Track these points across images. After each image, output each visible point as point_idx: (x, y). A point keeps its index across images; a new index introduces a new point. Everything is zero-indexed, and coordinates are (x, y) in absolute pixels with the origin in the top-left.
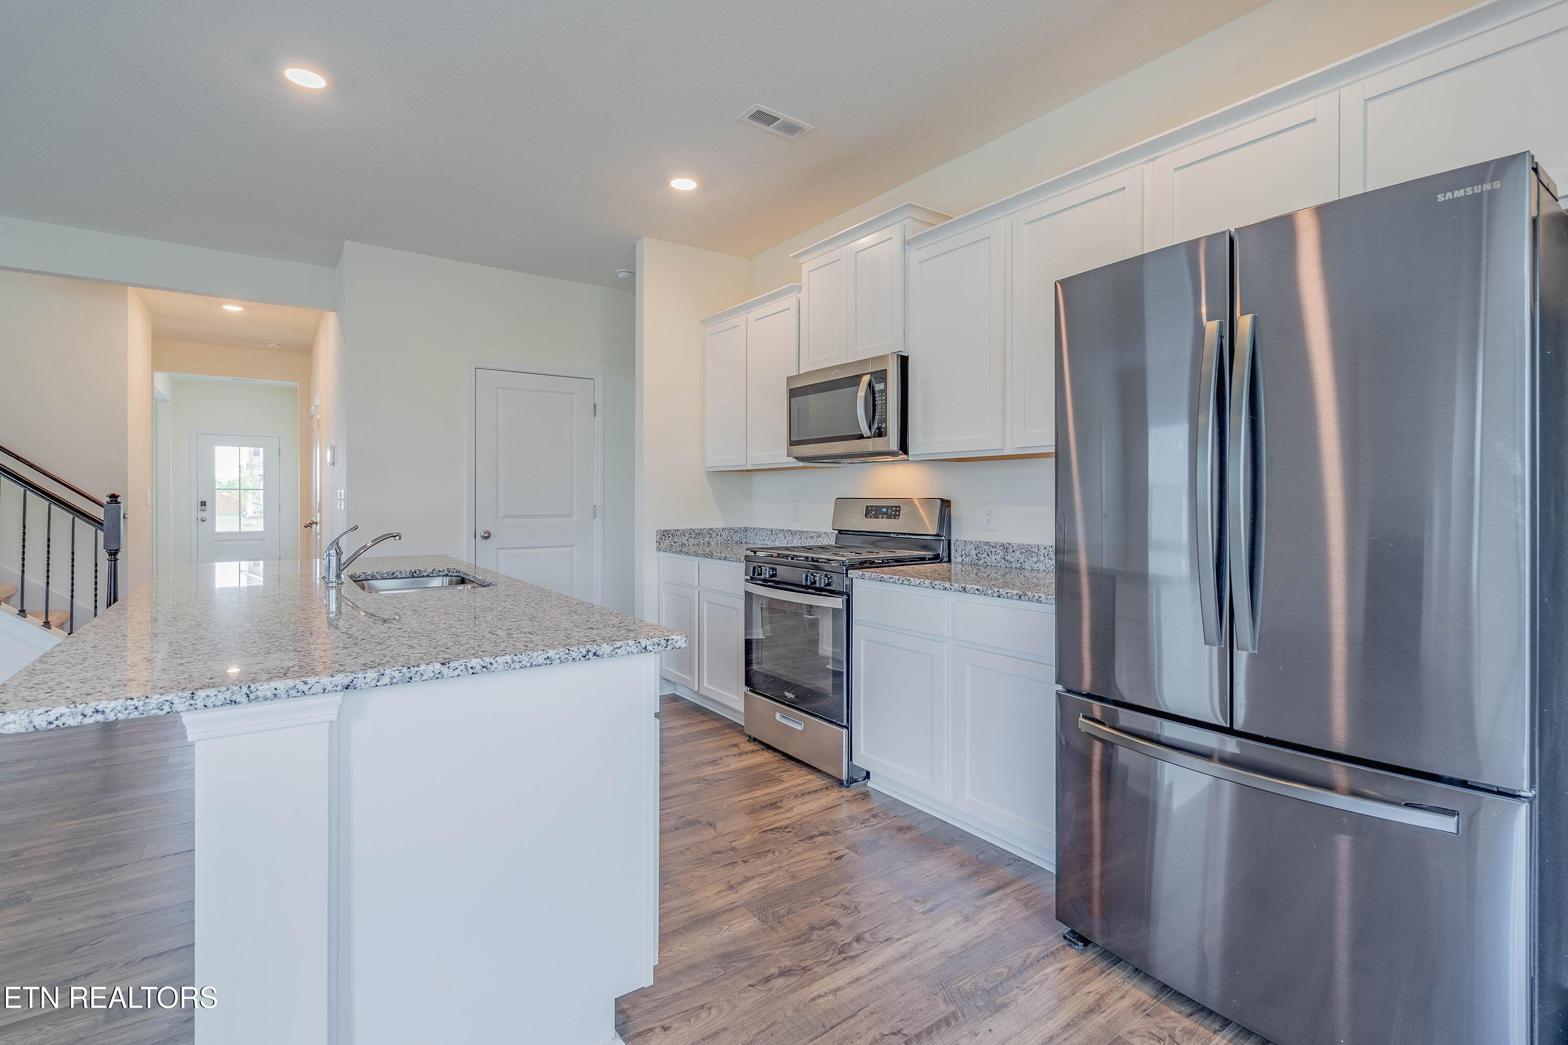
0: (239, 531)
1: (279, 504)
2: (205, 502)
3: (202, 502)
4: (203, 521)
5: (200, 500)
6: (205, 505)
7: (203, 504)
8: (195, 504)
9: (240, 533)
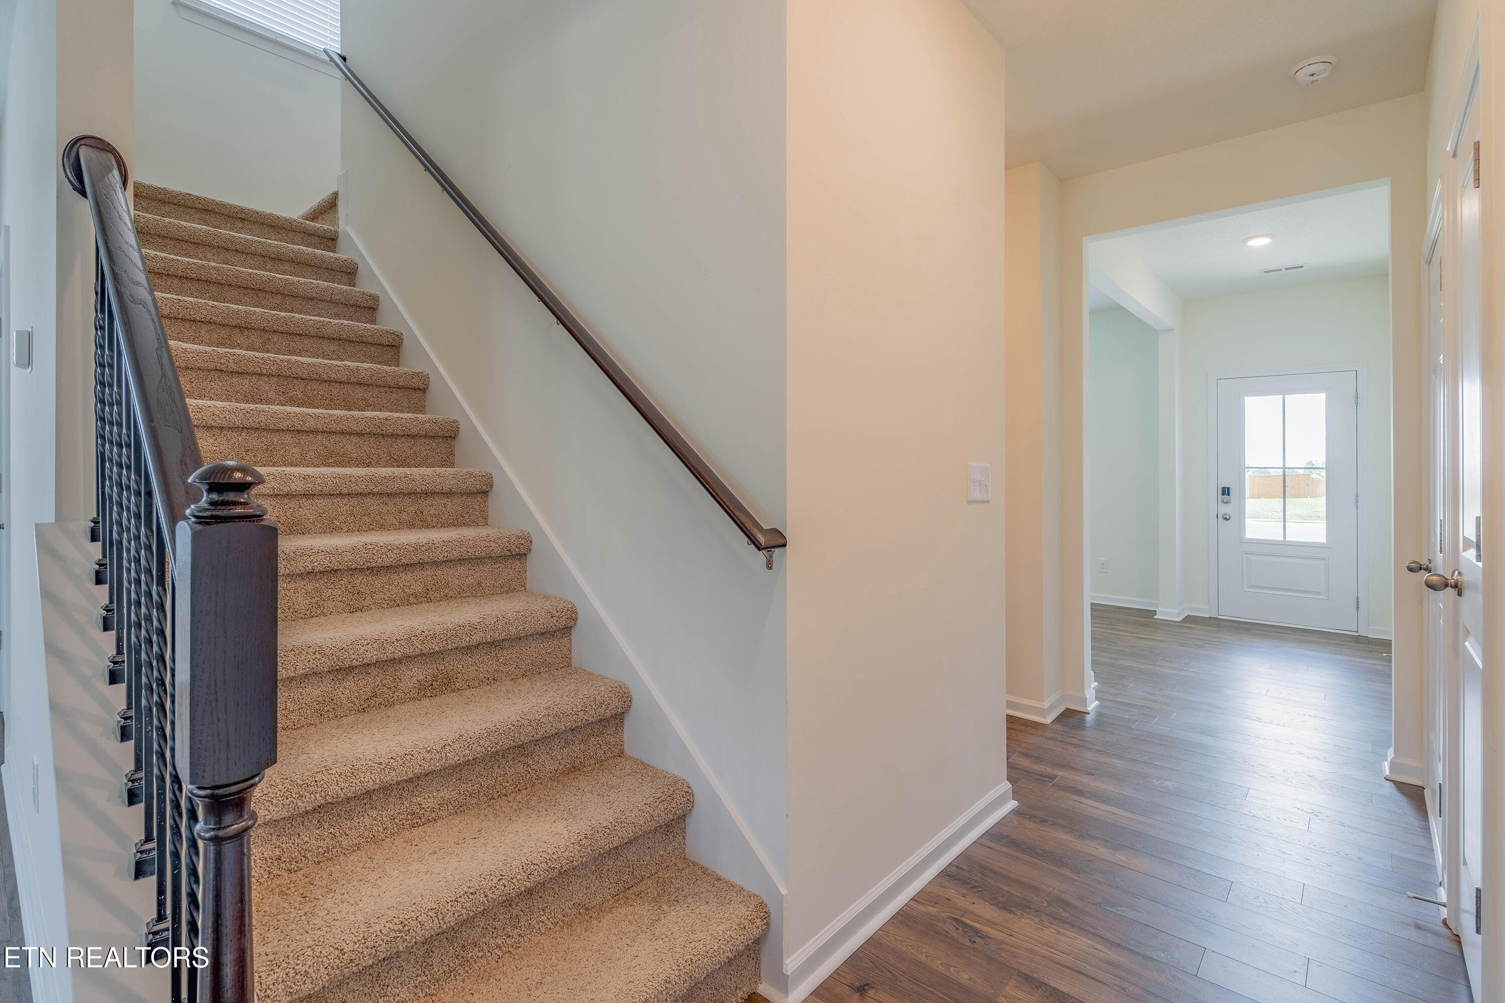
0: (1282, 539)
1: (1357, 496)
2: (1228, 488)
3: (1224, 489)
4: (1226, 519)
5: (1220, 486)
6: (1229, 495)
7: (1226, 491)
8: (1214, 494)
9: (1285, 544)
